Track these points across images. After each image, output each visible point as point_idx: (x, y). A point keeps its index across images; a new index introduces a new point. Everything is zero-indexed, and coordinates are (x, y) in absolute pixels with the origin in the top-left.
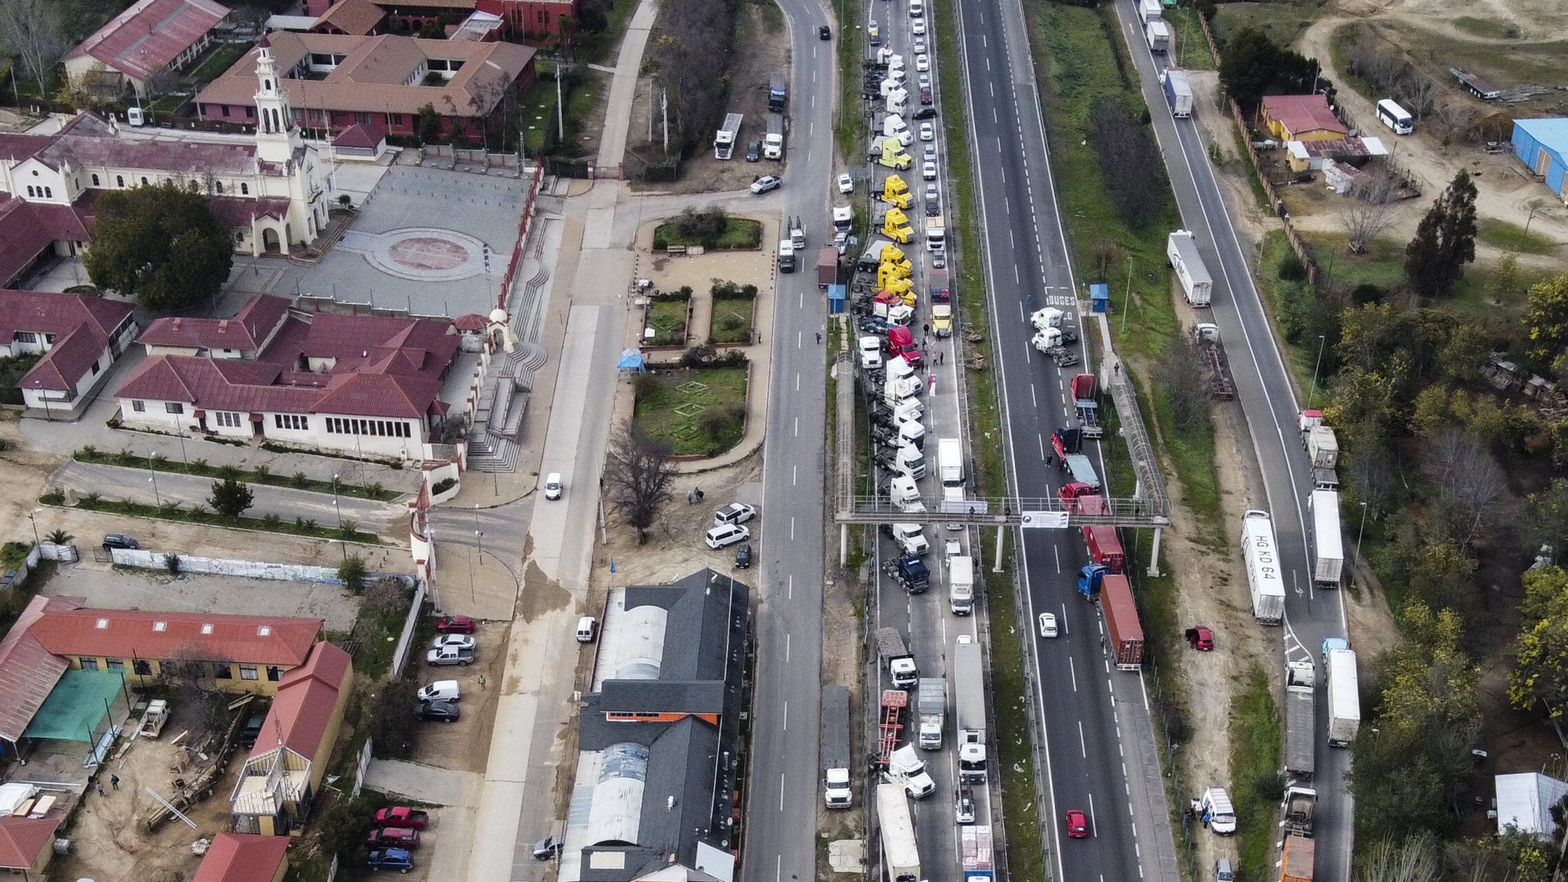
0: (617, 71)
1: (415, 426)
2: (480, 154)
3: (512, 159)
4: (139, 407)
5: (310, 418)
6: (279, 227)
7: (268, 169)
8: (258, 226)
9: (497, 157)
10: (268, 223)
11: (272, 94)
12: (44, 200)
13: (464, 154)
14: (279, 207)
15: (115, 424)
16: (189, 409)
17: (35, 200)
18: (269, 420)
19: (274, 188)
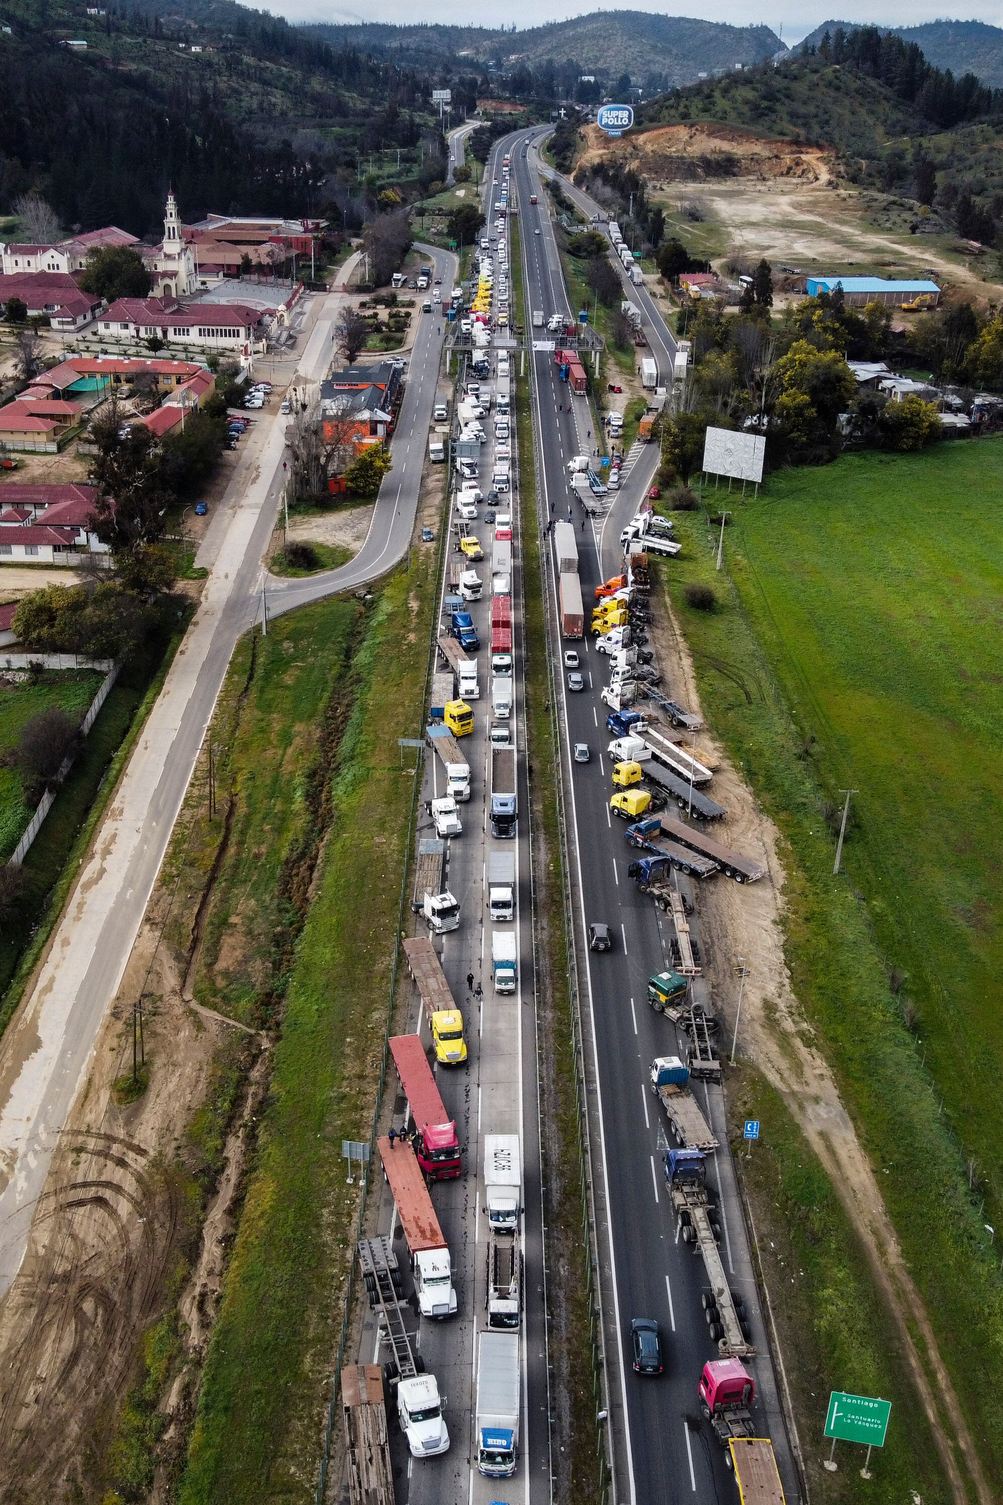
0: (342, 269)
1: (242, 331)
2: (271, 279)
3: (288, 282)
4: (107, 327)
5: (191, 329)
6: (172, 283)
7: (168, 257)
8: (162, 283)
9: (280, 281)
10: (167, 281)
11: (173, 219)
12: (56, 271)
13: (263, 279)
14: (173, 275)
15: (95, 334)
16: (132, 326)
17: (51, 271)
18: (171, 330)
19: (171, 266)
